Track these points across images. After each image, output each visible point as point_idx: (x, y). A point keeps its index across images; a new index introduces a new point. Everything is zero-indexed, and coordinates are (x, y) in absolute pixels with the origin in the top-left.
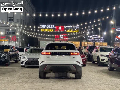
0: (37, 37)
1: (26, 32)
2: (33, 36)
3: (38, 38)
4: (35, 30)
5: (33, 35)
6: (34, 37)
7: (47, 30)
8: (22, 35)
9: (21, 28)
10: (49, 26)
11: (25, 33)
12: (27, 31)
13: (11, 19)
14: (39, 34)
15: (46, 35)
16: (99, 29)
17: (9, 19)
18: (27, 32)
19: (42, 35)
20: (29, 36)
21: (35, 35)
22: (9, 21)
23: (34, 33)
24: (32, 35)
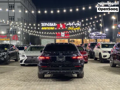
4: (35, 28)
8: (23, 34)
15: (47, 33)
16: (101, 25)
17: (10, 18)
19: (43, 33)
21: (36, 34)
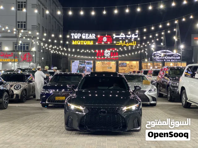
0: (66, 54)
1: (46, 45)
2: (59, 54)
3: (68, 55)
4: (61, 42)
5: (59, 50)
6: (62, 54)
7: (82, 41)
8: (40, 51)
9: (38, 38)
10: (87, 36)
11: (45, 47)
12: (49, 44)
13: (22, 25)
14: (69, 50)
15: (80, 50)
17: (19, 25)
18: (48, 47)
19: (74, 50)
20: (52, 52)
21: (62, 51)
22: (19, 27)
23: (60, 47)
24: (58, 52)
